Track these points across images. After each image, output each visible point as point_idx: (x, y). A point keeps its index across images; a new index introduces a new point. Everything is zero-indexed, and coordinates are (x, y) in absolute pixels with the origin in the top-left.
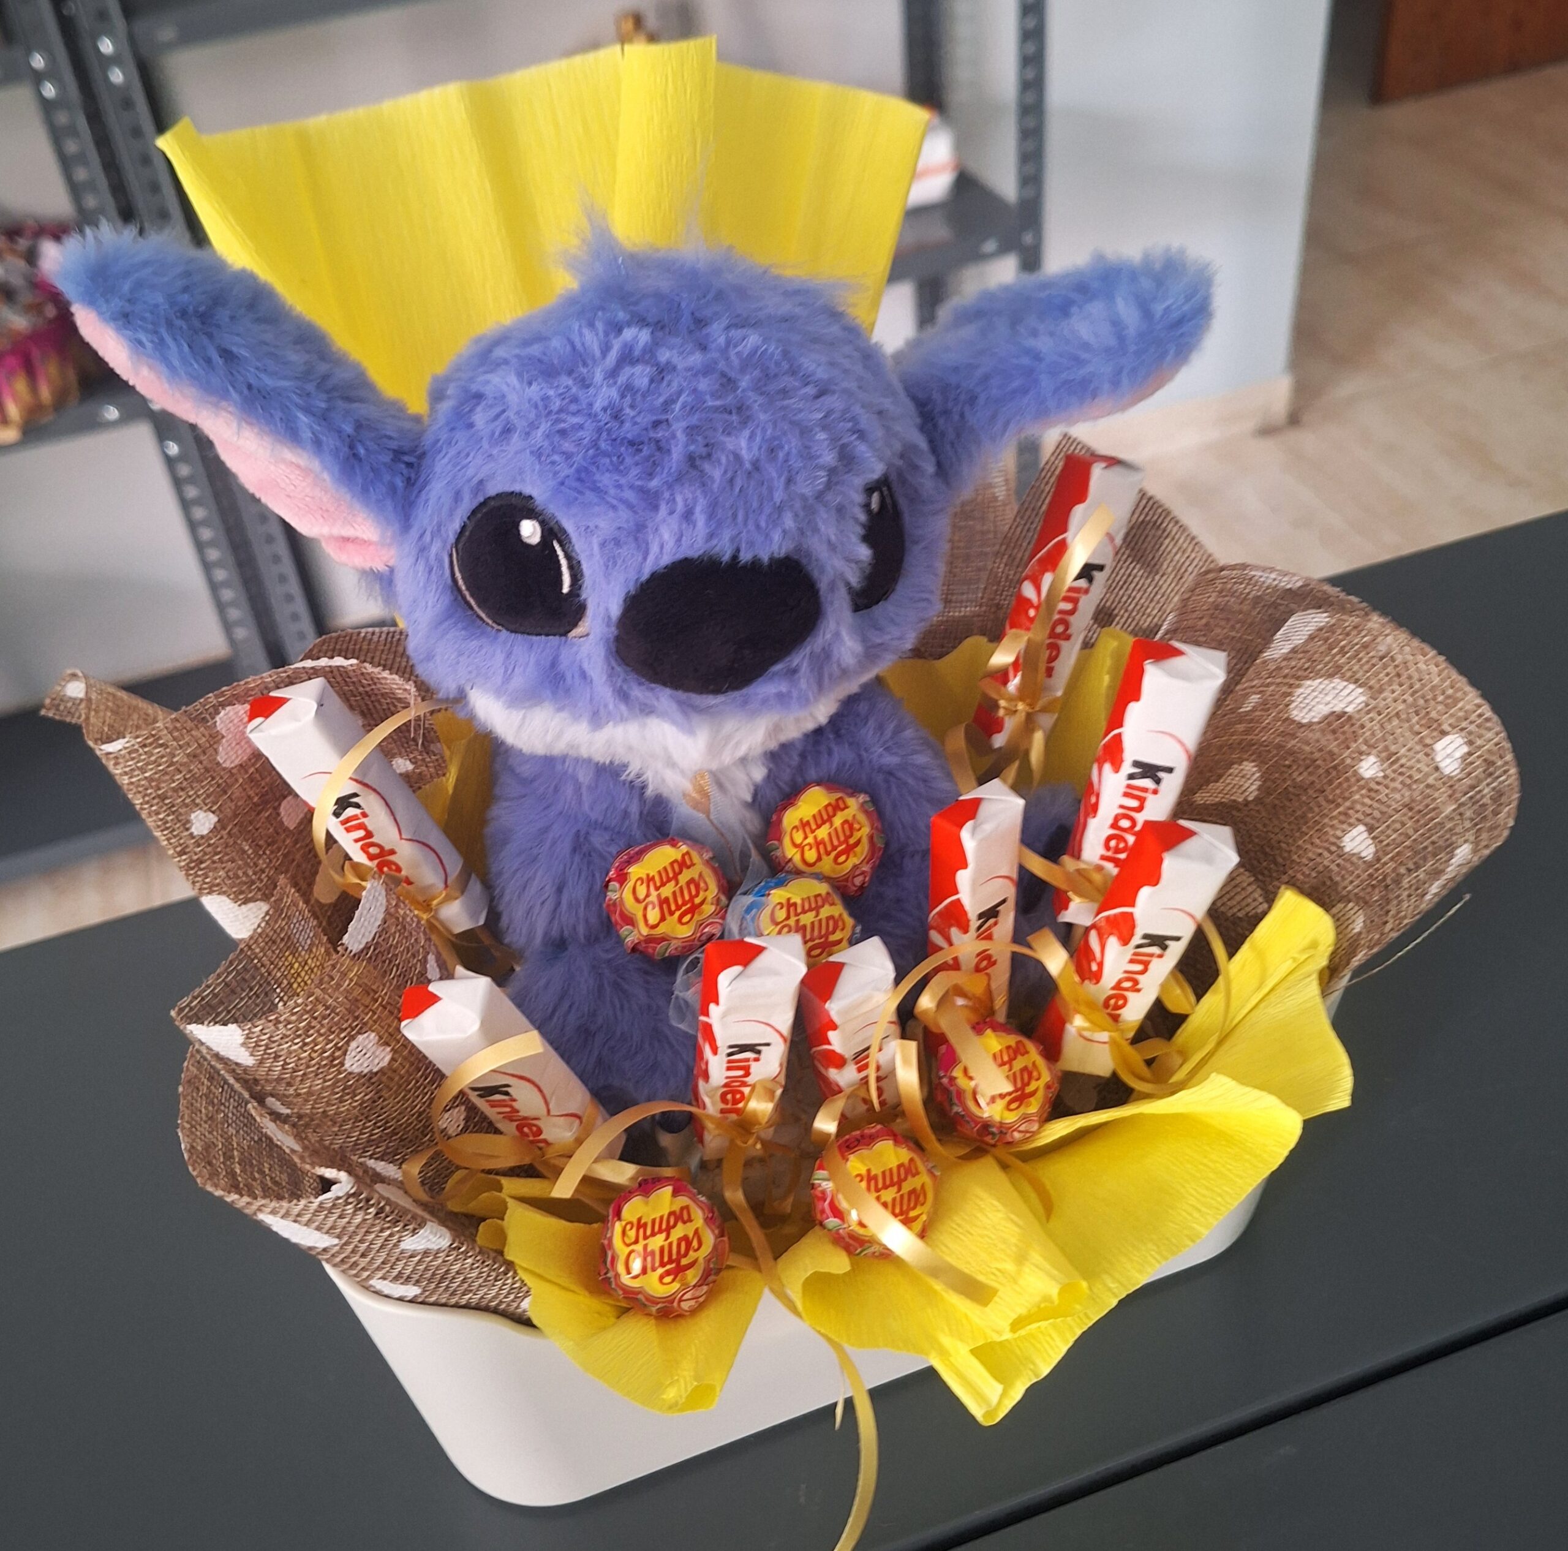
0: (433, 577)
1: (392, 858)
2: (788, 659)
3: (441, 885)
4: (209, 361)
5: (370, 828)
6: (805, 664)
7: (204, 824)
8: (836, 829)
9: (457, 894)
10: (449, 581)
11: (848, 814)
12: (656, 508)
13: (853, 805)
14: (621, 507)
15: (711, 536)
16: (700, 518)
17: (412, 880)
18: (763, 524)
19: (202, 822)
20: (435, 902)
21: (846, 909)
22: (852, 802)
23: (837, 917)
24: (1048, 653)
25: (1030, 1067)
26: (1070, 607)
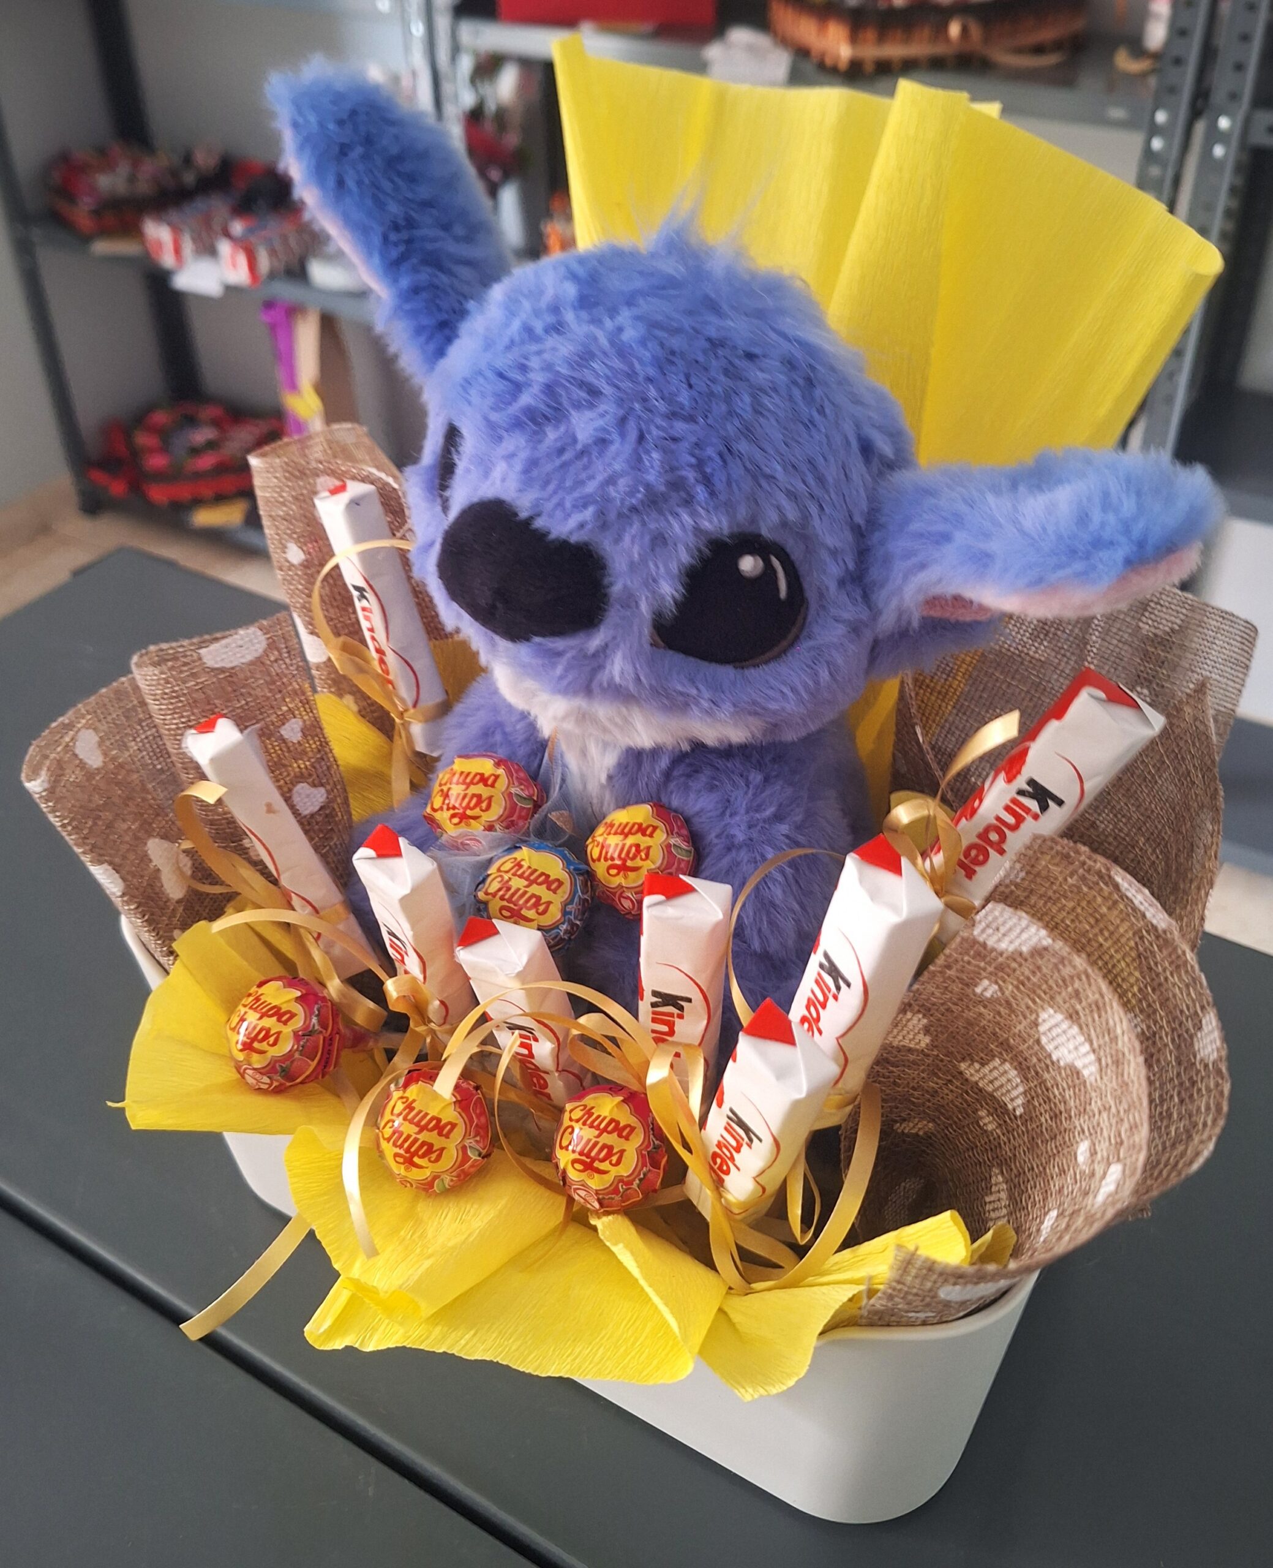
6: (569, 654)
7: (296, 556)
8: (624, 845)
9: (422, 718)
21: (565, 904)
22: (660, 836)
23: (543, 901)
24: (973, 853)
25: (615, 1151)
26: (1011, 820)
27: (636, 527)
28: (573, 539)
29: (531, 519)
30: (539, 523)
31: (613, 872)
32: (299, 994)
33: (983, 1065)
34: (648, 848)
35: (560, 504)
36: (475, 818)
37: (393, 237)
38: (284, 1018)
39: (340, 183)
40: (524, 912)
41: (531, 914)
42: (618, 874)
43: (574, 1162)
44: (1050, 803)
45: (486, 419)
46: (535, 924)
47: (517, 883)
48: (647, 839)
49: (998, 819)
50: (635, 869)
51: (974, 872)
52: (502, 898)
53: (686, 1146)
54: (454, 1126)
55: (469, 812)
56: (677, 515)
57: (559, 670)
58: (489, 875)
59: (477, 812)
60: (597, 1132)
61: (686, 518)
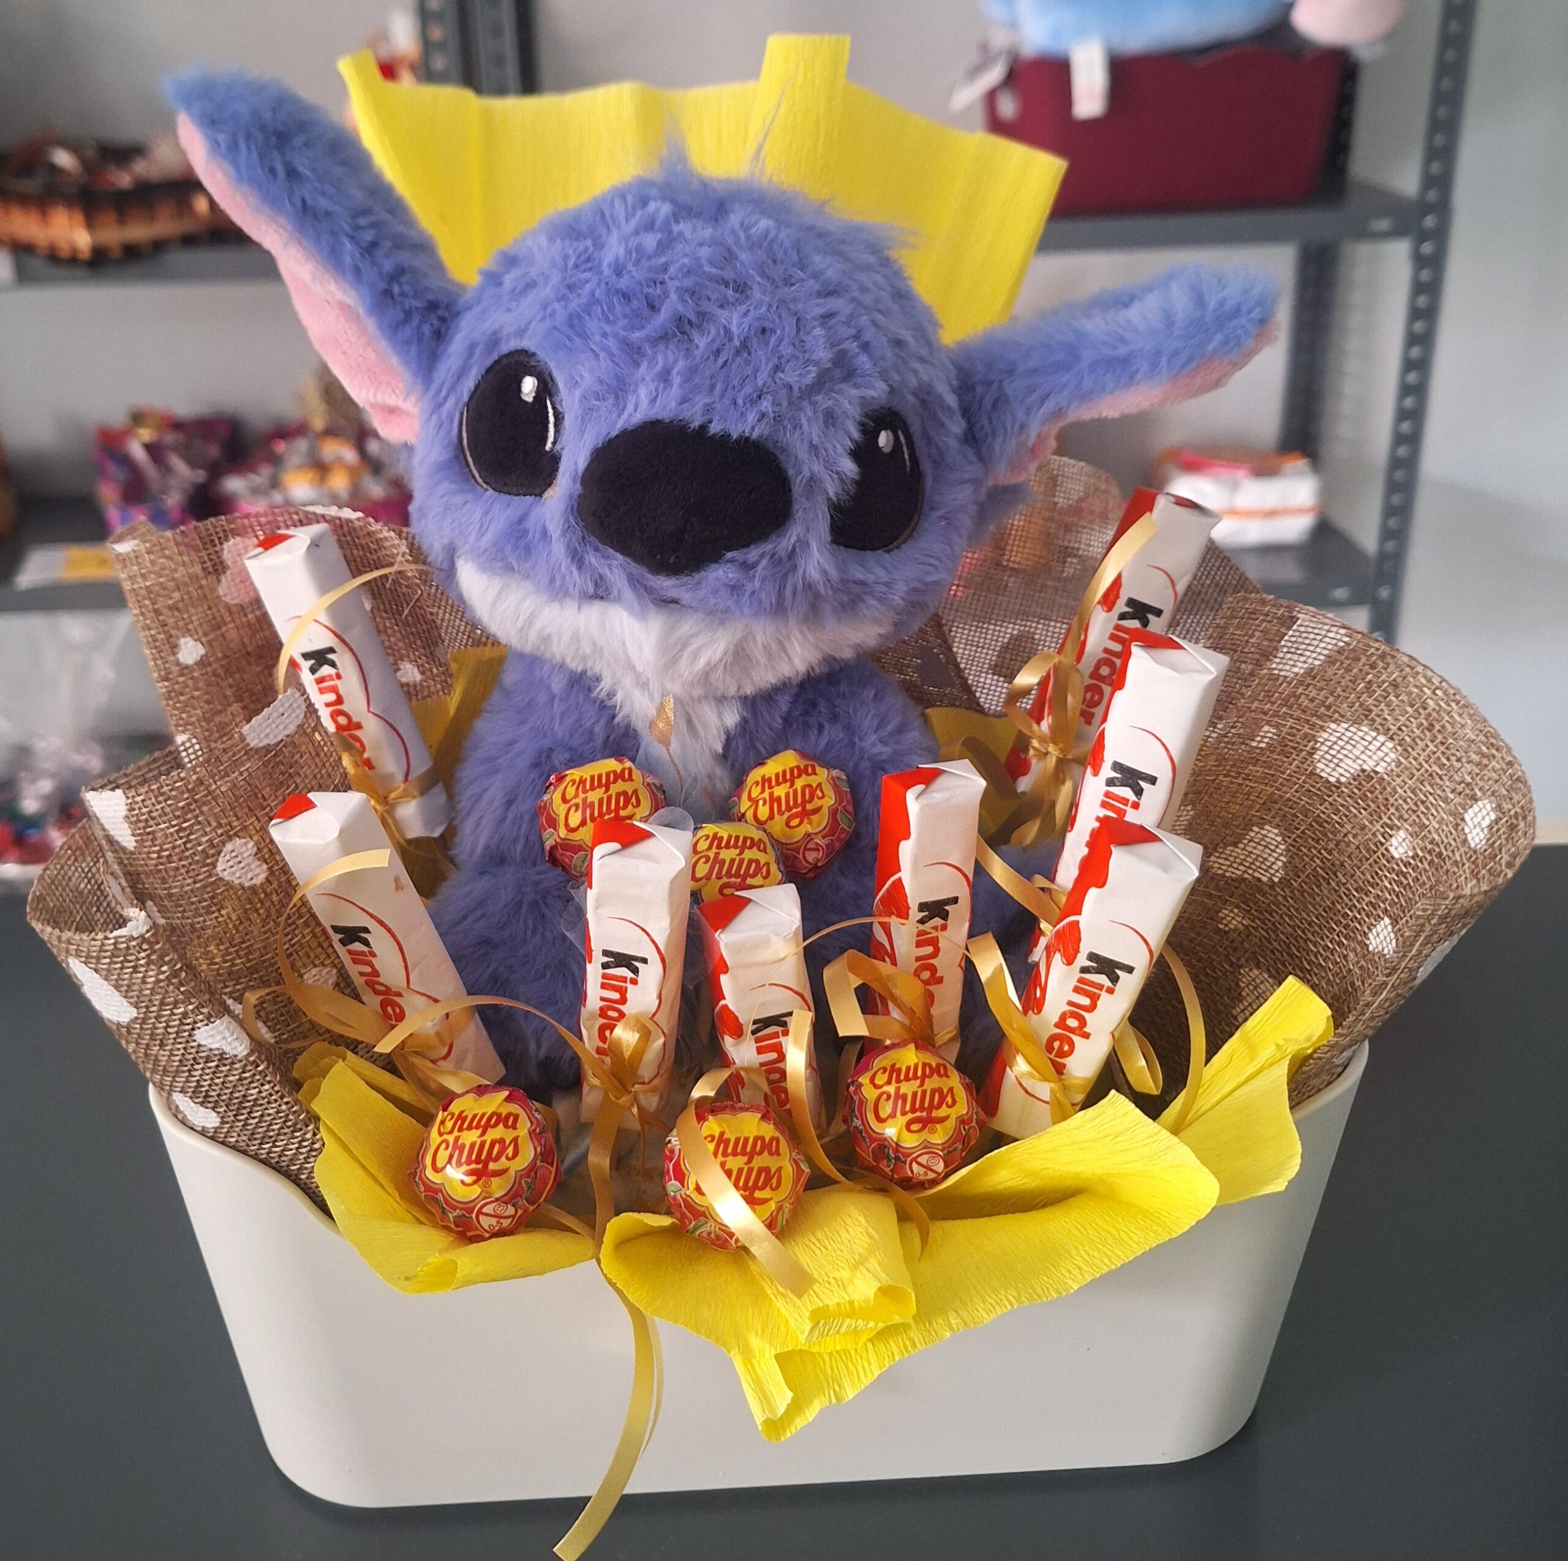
0: (442, 432)
1: (357, 733)
2: (745, 550)
3: (400, 777)
4: (272, 171)
5: (341, 692)
6: (764, 562)
7: (191, 654)
8: (795, 792)
9: (415, 793)
10: (455, 439)
11: (814, 780)
12: (637, 365)
13: (822, 774)
14: (602, 355)
15: (684, 400)
16: (676, 380)
17: (374, 763)
18: (740, 401)
19: (190, 651)
20: (392, 796)
22: (821, 772)
23: (762, 863)
25: (944, 1091)
26: (1118, 648)
31: (794, 823)
32: (507, 1093)
36: (630, 817)
38: (509, 1122)
40: (749, 881)
41: (757, 881)
43: (909, 1124)
44: (1149, 615)
47: (727, 855)
48: (813, 777)
49: (1105, 650)
54: (777, 1140)
55: (622, 815)
59: (630, 812)
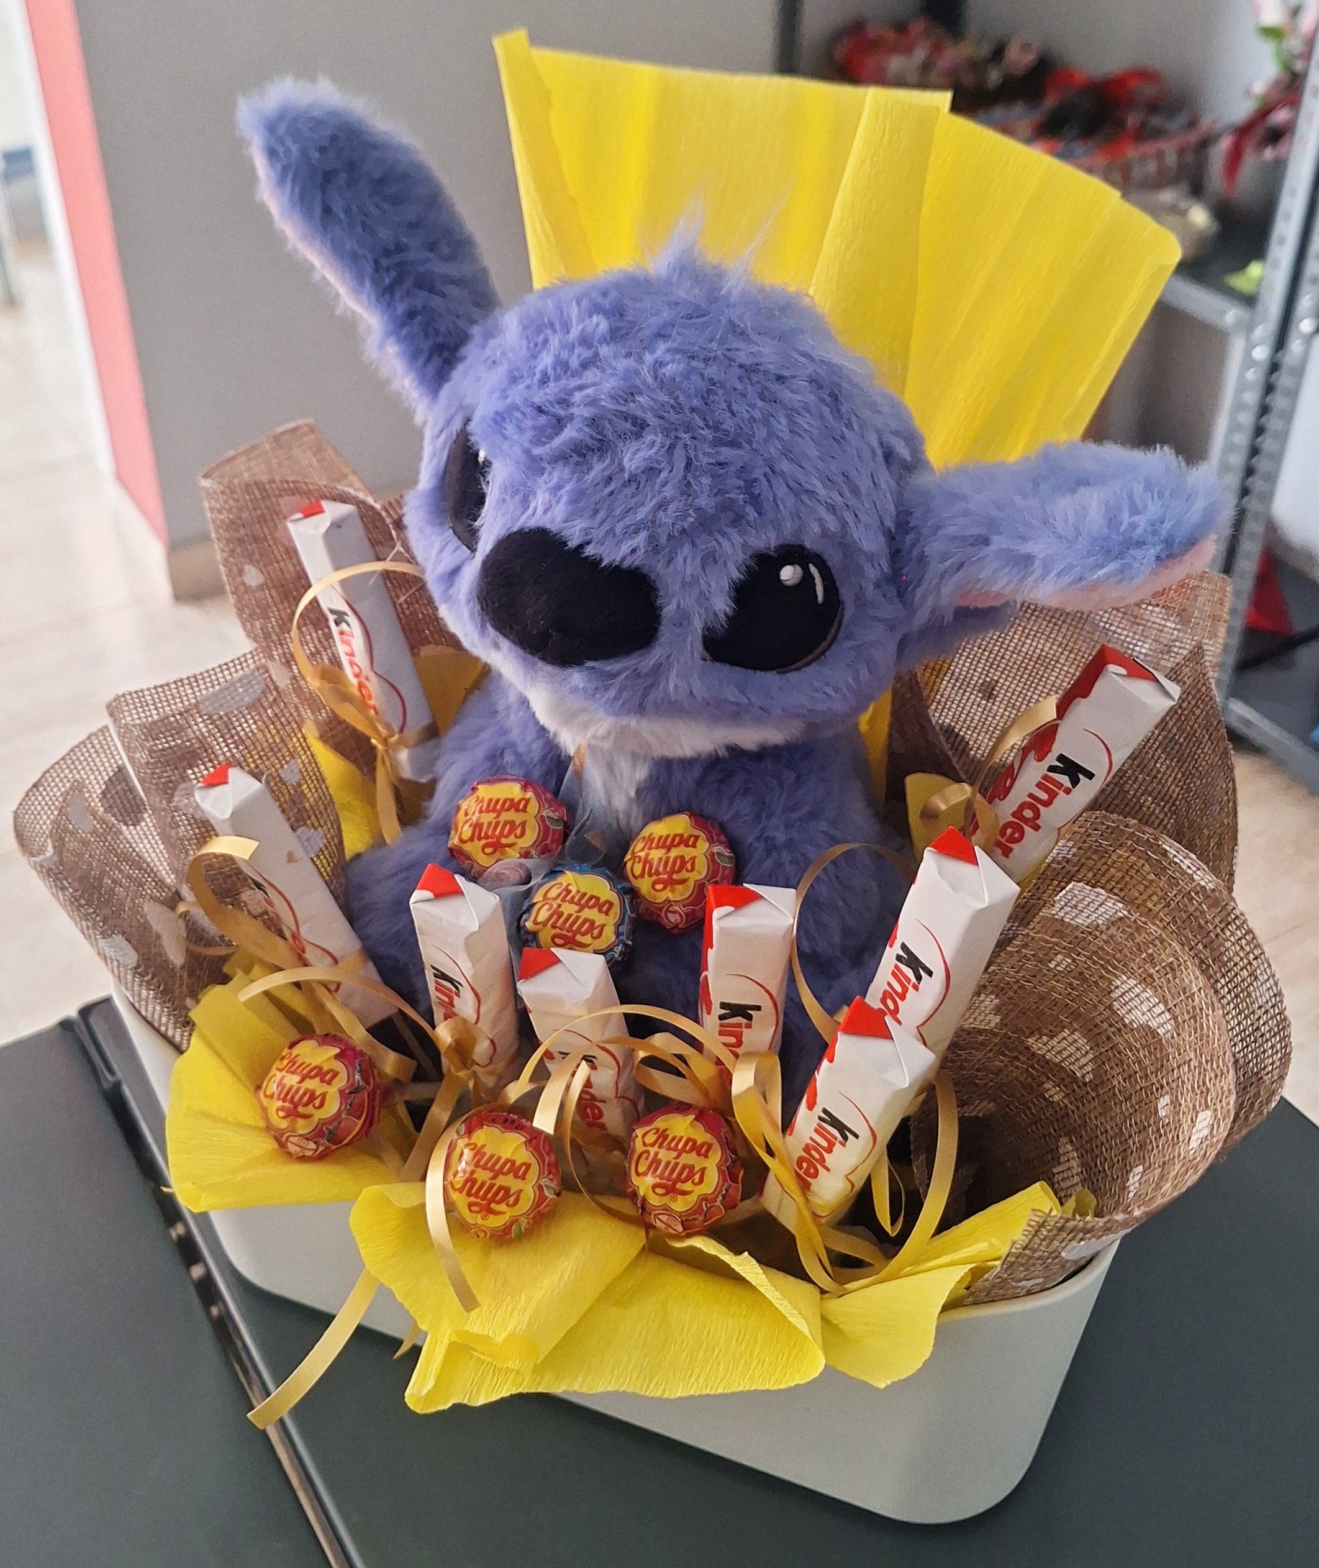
6: (625, 674)
7: (254, 578)
8: (668, 859)
9: (408, 744)
11: (690, 852)
13: (702, 848)
15: (567, 520)
16: (565, 498)
21: (618, 926)
22: (703, 846)
23: (597, 924)
24: (1009, 831)
25: (696, 1169)
26: (1044, 796)
27: (687, 548)
28: (626, 564)
29: (581, 546)
30: (589, 551)
31: (659, 887)
32: (338, 1051)
33: (1052, 1037)
34: (693, 859)
35: (611, 531)
36: (510, 846)
37: (385, 262)
38: (328, 1077)
39: (327, 210)
40: (578, 938)
41: (587, 939)
42: (664, 888)
43: (654, 1187)
44: (1081, 776)
45: (527, 452)
46: (591, 948)
47: (568, 909)
48: (690, 849)
49: (1031, 796)
50: (683, 881)
51: (1011, 850)
52: (554, 927)
53: (770, 1152)
54: (528, 1166)
55: (504, 841)
56: (724, 534)
57: (612, 693)
58: (534, 904)
59: (511, 839)
60: (675, 1154)
61: (737, 539)
